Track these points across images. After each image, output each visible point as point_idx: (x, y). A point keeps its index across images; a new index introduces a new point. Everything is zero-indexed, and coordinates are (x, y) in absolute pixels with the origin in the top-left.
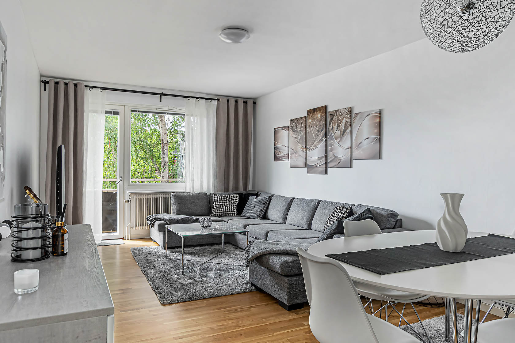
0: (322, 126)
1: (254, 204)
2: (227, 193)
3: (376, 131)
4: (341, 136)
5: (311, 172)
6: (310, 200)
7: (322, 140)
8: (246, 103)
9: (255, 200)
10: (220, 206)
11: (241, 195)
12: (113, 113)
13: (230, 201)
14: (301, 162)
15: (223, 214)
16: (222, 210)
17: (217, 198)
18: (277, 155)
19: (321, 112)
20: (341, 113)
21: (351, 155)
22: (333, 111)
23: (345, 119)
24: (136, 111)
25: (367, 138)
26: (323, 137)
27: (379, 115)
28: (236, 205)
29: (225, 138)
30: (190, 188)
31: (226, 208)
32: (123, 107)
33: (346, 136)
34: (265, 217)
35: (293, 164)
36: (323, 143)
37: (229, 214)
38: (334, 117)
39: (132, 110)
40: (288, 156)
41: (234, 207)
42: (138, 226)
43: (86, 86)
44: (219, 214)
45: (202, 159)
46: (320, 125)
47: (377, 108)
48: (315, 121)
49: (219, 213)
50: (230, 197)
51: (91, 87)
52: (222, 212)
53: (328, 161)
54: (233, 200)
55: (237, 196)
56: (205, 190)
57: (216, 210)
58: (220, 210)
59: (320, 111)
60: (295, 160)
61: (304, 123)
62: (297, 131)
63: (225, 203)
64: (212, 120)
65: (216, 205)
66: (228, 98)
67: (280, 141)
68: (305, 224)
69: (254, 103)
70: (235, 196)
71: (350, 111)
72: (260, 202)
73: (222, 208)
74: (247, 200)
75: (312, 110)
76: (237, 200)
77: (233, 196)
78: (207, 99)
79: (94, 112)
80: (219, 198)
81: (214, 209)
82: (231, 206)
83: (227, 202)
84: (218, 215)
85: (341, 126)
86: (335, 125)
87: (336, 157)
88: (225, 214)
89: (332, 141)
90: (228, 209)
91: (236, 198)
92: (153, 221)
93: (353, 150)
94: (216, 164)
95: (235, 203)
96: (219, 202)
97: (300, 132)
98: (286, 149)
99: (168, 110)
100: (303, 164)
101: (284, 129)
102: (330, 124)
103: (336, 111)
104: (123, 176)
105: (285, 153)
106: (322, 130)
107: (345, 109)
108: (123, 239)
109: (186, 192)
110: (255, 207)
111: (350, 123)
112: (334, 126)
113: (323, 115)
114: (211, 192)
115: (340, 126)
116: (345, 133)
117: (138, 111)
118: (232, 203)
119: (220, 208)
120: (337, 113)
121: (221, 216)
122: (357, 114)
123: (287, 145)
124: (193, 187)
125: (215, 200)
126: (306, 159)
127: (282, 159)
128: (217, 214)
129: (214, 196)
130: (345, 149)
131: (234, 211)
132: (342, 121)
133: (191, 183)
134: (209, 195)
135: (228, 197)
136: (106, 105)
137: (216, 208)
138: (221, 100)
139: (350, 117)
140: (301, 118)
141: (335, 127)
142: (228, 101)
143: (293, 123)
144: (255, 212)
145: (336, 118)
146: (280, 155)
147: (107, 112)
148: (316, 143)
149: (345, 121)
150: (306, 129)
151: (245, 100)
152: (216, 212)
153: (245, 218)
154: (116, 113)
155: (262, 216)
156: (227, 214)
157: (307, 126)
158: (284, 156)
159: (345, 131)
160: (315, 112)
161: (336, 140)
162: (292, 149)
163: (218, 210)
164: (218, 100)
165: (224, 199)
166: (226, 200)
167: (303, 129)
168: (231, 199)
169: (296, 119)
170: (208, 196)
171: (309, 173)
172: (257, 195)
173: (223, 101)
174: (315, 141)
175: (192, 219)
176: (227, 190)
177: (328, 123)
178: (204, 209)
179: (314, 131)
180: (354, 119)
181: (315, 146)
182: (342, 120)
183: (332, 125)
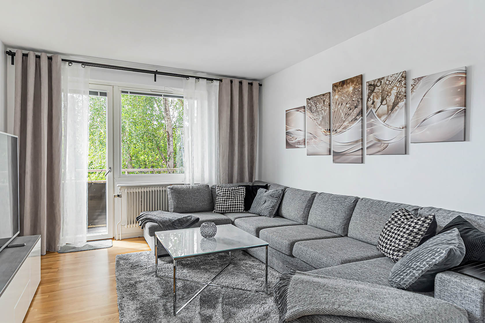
0: (357, 102)
1: (264, 198)
2: (231, 185)
3: (457, 99)
4: (388, 111)
5: (337, 161)
6: (342, 197)
7: (356, 119)
8: (251, 84)
9: (266, 194)
10: (224, 201)
11: (247, 187)
12: (99, 94)
13: (235, 195)
14: (323, 148)
15: (228, 210)
16: (226, 205)
17: (220, 191)
18: (289, 141)
19: (355, 83)
20: (388, 82)
21: (406, 137)
22: (374, 81)
23: (395, 88)
24: (127, 92)
25: (439, 112)
26: (358, 115)
27: (464, 76)
28: (243, 199)
29: (229, 123)
30: (190, 180)
31: (231, 203)
32: (112, 87)
33: (397, 111)
34: (278, 214)
35: (311, 151)
36: (358, 124)
37: (235, 210)
38: (377, 88)
39: (122, 91)
40: (305, 142)
41: (241, 201)
42: (131, 224)
43: (63, 60)
44: (224, 211)
45: (203, 147)
46: (353, 101)
47: (462, 66)
48: (344, 97)
49: (223, 209)
50: (235, 189)
51: (71, 62)
52: (226, 208)
53: (366, 146)
54: (239, 193)
55: (243, 189)
56: (206, 182)
57: (220, 205)
58: (224, 205)
59: (352, 83)
60: (315, 146)
61: (327, 100)
62: (317, 111)
63: (230, 197)
64: (213, 103)
65: (220, 200)
66: (231, 79)
67: (293, 125)
68: (339, 229)
69: (260, 85)
70: (241, 189)
71: (404, 76)
72: (271, 196)
73: (226, 203)
74: (255, 193)
75: (340, 83)
76: (243, 193)
77: (239, 189)
78: (208, 79)
79: (75, 92)
80: (223, 192)
81: (217, 205)
82: (238, 200)
83: (233, 195)
84: (222, 212)
85: (389, 99)
86: (377, 99)
87: (379, 140)
88: (230, 210)
89: (372, 120)
90: (234, 204)
91: (243, 191)
92: (144, 221)
93: (410, 130)
94: (219, 152)
95: (241, 196)
96: (223, 196)
97: (322, 112)
98: (302, 133)
99: (164, 92)
100: (326, 151)
101: (298, 111)
102: (369, 97)
103: (379, 79)
104: (112, 167)
105: (300, 138)
106: (356, 107)
107: (395, 76)
108: (113, 239)
109: (186, 184)
110: (265, 202)
111: (405, 93)
112: (375, 100)
113: (357, 87)
114: (214, 184)
115: (387, 98)
116: (396, 108)
117: (129, 93)
118: (238, 197)
119: (224, 203)
120: (381, 82)
121: (226, 213)
122: (419, 79)
123: (303, 129)
124: (193, 179)
125: (218, 193)
126: (330, 145)
127: (296, 146)
128: (221, 210)
129: (218, 188)
130: (395, 129)
131: (241, 206)
132: (390, 92)
133: (191, 174)
134: (211, 188)
135: (233, 189)
136: (90, 85)
137: (220, 203)
138: (223, 81)
139: (405, 84)
140: (323, 95)
141: (378, 101)
142: (231, 82)
143: (312, 102)
144: (266, 208)
145: (379, 89)
146: (294, 141)
147: (91, 93)
148: (346, 124)
149: (396, 91)
150: (330, 108)
151: (250, 81)
152: (219, 208)
153: (254, 215)
154: (104, 94)
155: (274, 213)
156: (233, 210)
157: (332, 104)
158: (299, 142)
159: (395, 105)
160: (345, 85)
161: (380, 117)
162: (310, 133)
163: (222, 205)
164: (221, 80)
165: (229, 193)
166: (231, 193)
167: (326, 108)
168: (236, 192)
169: (315, 97)
170: (209, 189)
171: (334, 161)
172: (266, 187)
173: (226, 81)
174: (344, 121)
175: (191, 219)
176: (231, 181)
177: (365, 97)
178: (205, 204)
179: (342, 108)
180: (414, 87)
181: (345, 128)
182: (390, 90)
183: (372, 98)
